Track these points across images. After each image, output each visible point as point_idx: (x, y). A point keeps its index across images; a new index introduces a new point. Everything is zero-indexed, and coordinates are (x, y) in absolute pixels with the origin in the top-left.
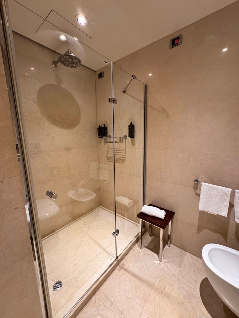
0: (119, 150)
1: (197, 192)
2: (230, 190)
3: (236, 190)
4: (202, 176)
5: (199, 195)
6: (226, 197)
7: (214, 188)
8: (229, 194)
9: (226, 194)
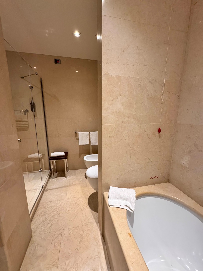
0: (21, 121)
1: (77, 138)
2: (88, 133)
3: (90, 133)
4: (78, 130)
5: (78, 139)
6: (87, 136)
7: (83, 133)
8: (88, 134)
9: (87, 135)
